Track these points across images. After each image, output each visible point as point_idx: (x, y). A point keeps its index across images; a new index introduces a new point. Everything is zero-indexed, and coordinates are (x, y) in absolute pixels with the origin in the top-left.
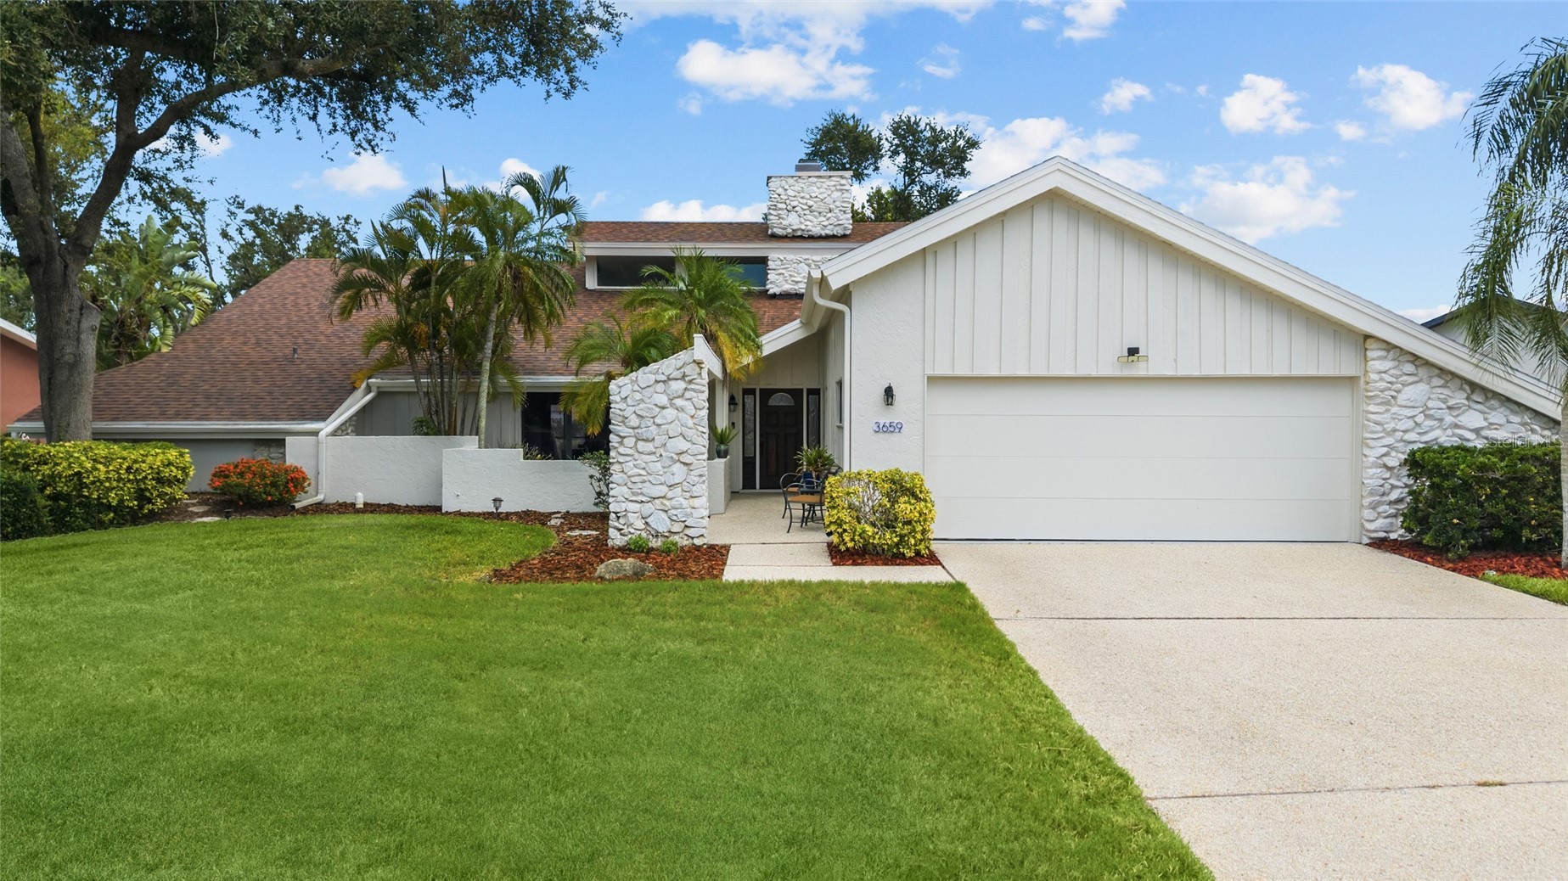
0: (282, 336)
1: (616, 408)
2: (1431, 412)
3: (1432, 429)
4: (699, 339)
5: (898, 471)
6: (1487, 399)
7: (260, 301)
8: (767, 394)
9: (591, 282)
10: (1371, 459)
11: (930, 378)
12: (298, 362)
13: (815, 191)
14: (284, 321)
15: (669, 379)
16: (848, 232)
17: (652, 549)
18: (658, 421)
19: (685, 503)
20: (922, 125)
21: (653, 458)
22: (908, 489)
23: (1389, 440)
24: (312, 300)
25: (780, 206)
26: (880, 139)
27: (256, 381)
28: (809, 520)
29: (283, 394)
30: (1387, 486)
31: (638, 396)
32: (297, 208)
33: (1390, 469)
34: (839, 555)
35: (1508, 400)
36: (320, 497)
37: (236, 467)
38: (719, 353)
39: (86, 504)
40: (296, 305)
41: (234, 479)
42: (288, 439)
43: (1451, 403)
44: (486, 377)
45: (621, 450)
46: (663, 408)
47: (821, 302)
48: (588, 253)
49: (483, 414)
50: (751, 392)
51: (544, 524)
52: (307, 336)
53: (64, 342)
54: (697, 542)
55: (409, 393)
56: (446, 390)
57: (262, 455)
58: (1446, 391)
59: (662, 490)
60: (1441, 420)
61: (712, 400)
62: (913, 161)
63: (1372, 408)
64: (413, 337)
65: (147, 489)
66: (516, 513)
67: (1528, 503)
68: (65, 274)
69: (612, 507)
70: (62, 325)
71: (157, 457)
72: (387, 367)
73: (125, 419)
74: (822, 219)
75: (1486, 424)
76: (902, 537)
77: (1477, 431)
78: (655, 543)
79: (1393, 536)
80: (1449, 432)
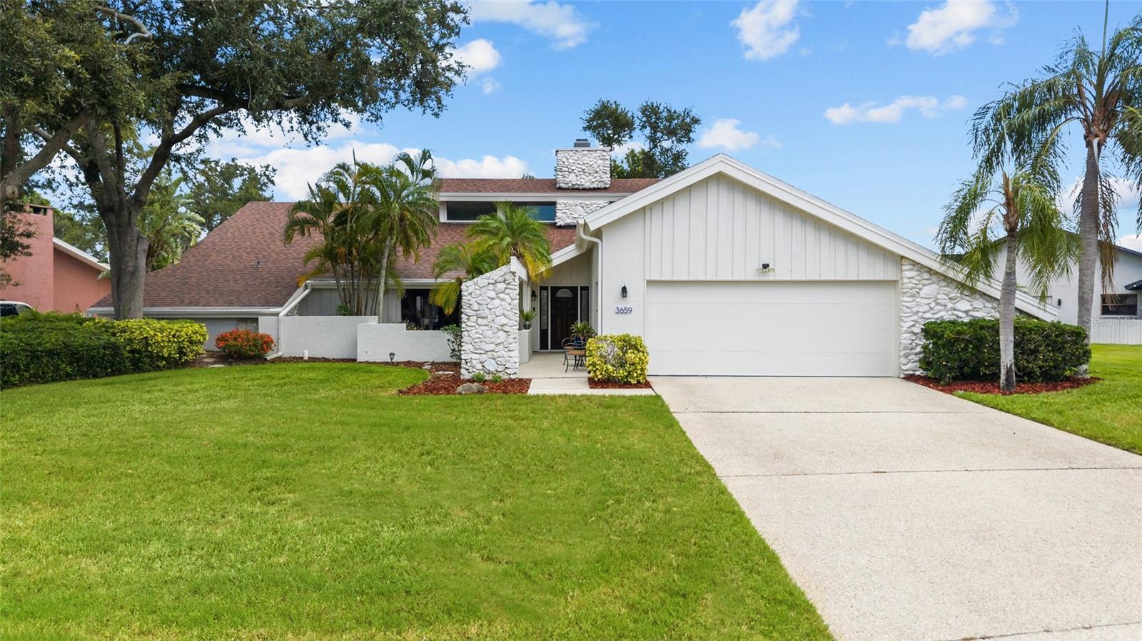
0: (248, 253)
1: (465, 299)
2: (940, 301)
3: (940, 311)
4: (514, 259)
5: (628, 336)
6: (973, 294)
7: (231, 230)
8: (555, 290)
9: (443, 218)
10: (905, 329)
11: (648, 282)
12: (261, 270)
13: (586, 160)
14: (248, 244)
15: (496, 282)
16: (608, 186)
17: (486, 381)
18: (490, 306)
19: (505, 354)
20: (661, 108)
21: (487, 328)
22: (633, 345)
23: (915, 318)
24: (264, 230)
25: (564, 169)
26: (633, 117)
27: (236, 281)
28: (579, 365)
29: (254, 290)
30: (914, 344)
31: (478, 292)
32: (233, 160)
33: (915, 334)
34: (593, 383)
35: (985, 294)
36: (280, 354)
37: (231, 334)
38: (525, 265)
39: (150, 356)
40: (254, 233)
41: (231, 342)
42: (260, 318)
43: (951, 296)
44: (383, 280)
45: (469, 323)
46: (493, 299)
47: (584, 237)
48: (441, 199)
49: (381, 302)
50: (546, 288)
51: (421, 368)
52: (264, 253)
53: (127, 259)
54: (512, 377)
55: (331, 290)
56: (355, 287)
57: (242, 328)
58: (948, 289)
59: (493, 347)
60: (945, 306)
61: (521, 294)
62: (655, 132)
63: (905, 299)
64: (336, 255)
65: (184, 347)
66: (403, 363)
67: (984, 353)
68: (130, 219)
69: (463, 357)
70: (127, 249)
71: (189, 328)
72: (317, 273)
73: (158, 306)
74: (591, 177)
75: (971, 308)
76: (629, 372)
77: (966, 312)
78: (488, 377)
79: (917, 373)
80: (950, 313)
